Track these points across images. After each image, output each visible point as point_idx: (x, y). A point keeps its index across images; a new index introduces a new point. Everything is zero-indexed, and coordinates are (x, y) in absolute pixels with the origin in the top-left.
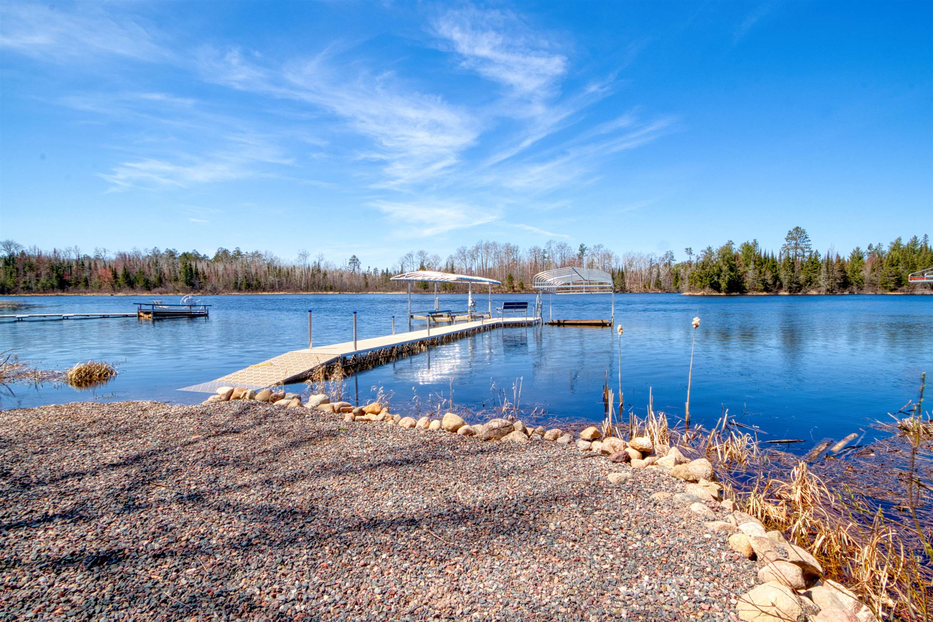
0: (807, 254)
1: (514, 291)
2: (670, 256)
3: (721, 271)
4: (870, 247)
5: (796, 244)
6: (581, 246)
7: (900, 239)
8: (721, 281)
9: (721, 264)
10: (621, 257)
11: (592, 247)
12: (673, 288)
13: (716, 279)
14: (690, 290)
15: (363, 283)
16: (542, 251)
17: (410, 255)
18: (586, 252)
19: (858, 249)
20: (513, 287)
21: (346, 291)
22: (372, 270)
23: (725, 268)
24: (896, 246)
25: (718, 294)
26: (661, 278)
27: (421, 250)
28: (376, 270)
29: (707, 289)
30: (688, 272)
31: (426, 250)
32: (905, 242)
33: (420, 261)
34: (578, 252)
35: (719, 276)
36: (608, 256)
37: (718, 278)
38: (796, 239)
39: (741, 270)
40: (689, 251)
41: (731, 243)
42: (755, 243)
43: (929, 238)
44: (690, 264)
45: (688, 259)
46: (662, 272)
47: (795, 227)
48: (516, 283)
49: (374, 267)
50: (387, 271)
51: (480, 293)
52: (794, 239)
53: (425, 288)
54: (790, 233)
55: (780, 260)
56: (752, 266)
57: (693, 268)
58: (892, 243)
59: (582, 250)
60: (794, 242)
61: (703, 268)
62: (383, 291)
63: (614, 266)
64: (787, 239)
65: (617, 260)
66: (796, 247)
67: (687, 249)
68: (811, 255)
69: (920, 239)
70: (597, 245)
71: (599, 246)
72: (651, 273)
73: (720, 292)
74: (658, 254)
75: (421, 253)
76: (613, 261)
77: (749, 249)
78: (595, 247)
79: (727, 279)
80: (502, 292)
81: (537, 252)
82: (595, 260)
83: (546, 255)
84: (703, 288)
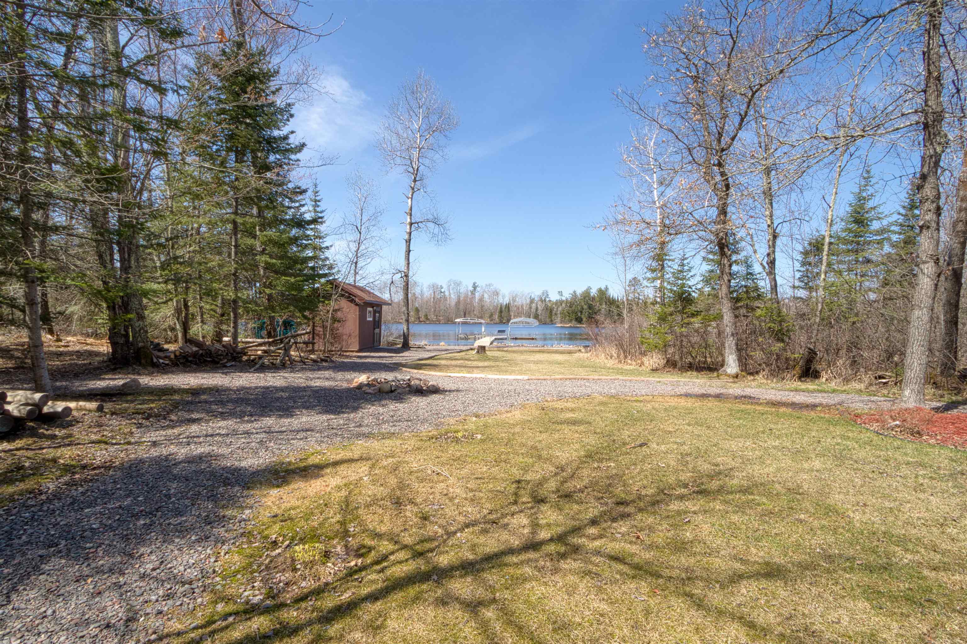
0: (641, 297)
1: (420, 322)
2: (546, 293)
3: (583, 309)
6: (474, 284)
8: (583, 316)
9: (583, 304)
10: (507, 294)
11: (484, 286)
12: (548, 320)
13: (579, 314)
14: (561, 323)
16: (439, 287)
18: (478, 289)
20: (419, 318)
23: (585, 307)
25: (581, 326)
26: (539, 312)
29: (573, 322)
30: (560, 309)
34: (471, 288)
35: (581, 312)
36: (497, 293)
37: (581, 314)
39: (597, 308)
40: (560, 293)
41: (589, 288)
42: (607, 289)
44: (561, 302)
45: (560, 299)
46: (539, 307)
48: (422, 314)
52: (633, 285)
54: (630, 281)
56: (604, 305)
57: (564, 305)
59: (475, 287)
60: (633, 288)
61: (570, 307)
63: (501, 301)
64: (628, 286)
65: (504, 297)
66: (634, 292)
67: (559, 291)
70: (488, 284)
71: (490, 285)
72: (531, 308)
74: (536, 293)
76: (500, 297)
77: (602, 293)
78: (486, 285)
79: (586, 315)
81: (436, 288)
82: (486, 296)
83: (443, 290)
84: (571, 321)
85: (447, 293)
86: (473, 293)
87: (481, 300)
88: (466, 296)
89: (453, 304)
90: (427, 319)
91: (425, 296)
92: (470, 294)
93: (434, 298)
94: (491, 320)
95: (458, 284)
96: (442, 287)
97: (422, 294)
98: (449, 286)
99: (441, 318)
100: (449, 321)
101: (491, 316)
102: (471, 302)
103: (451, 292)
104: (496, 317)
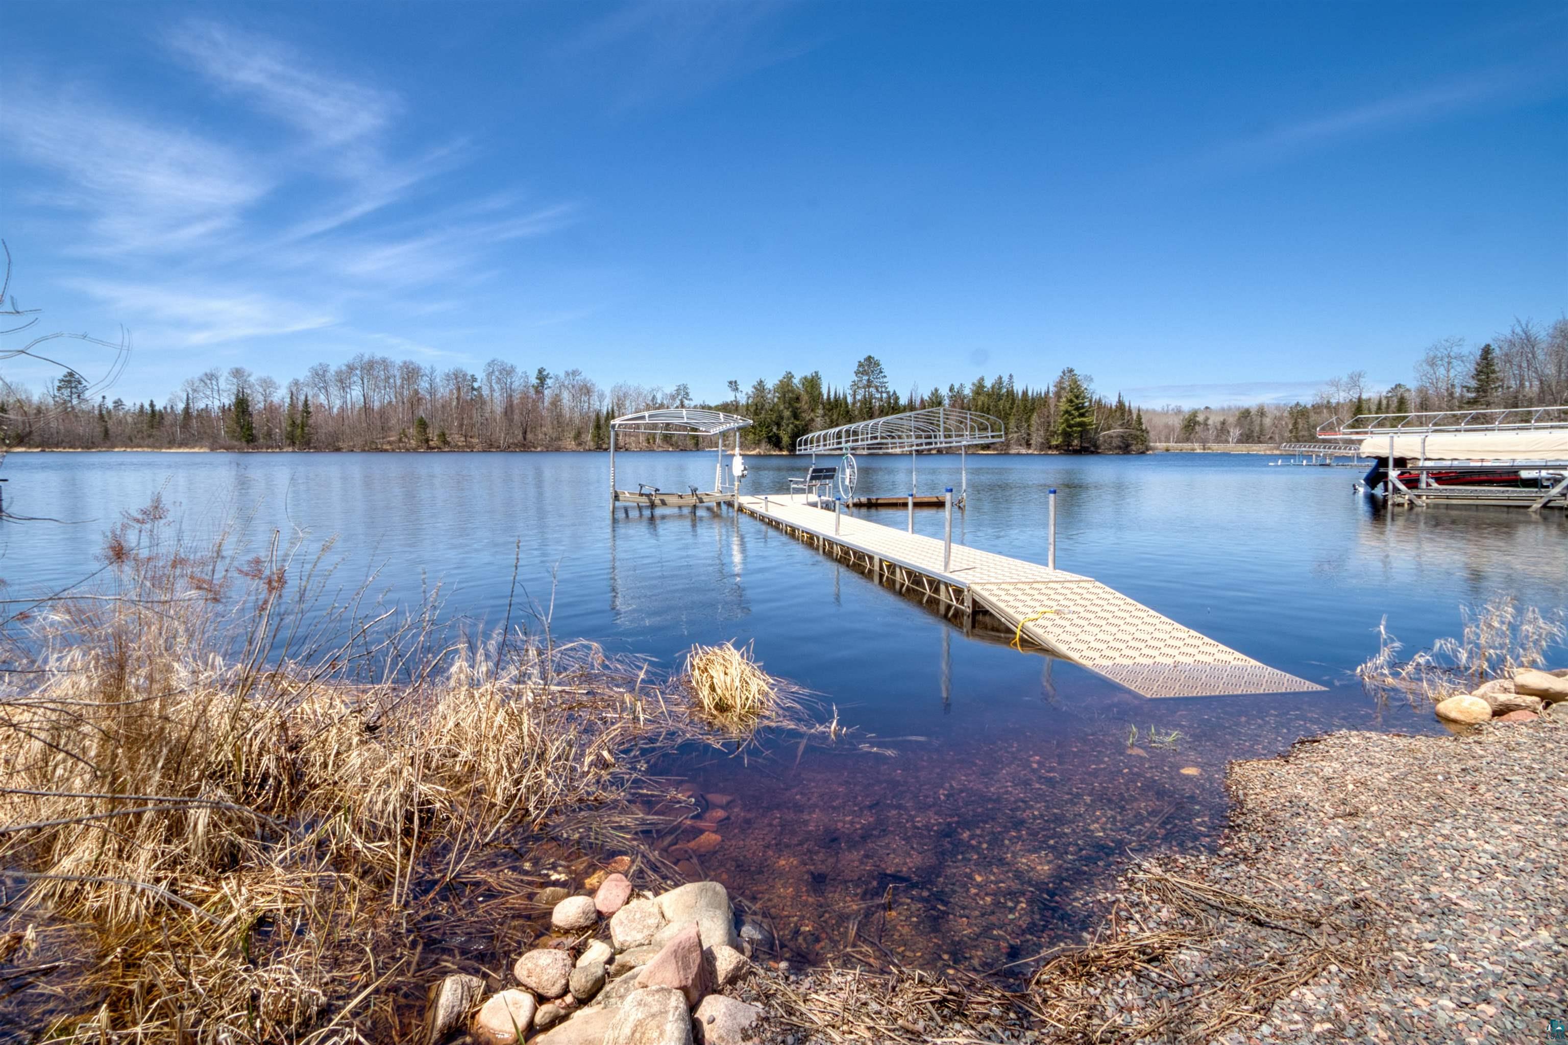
0: (884, 395)
1: (430, 448)
3: (782, 418)
4: (951, 389)
5: (868, 380)
6: (540, 373)
7: (982, 379)
8: (781, 432)
9: (782, 407)
10: (608, 393)
11: (562, 375)
13: (775, 429)
15: (98, 430)
16: (469, 378)
17: (211, 377)
18: (549, 382)
19: (936, 390)
20: (427, 441)
21: (57, 447)
22: (110, 404)
23: (787, 413)
24: (979, 389)
25: (777, 453)
27: (238, 366)
28: (118, 403)
29: (763, 445)
31: (247, 368)
32: (988, 384)
33: (234, 389)
34: (534, 381)
35: (778, 425)
36: (586, 390)
37: (779, 429)
38: (867, 374)
39: (807, 416)
40: (734, 386)
41: (790, 376)
42: (817, 378)
43: (1015, 379)
44: (736, 405)
45: (733, 399)
47: (866, 356)
48: (433, 434)
49: (115, 398)
50: (152, 405)
51: (363, 451)
52: (864, 373)
53: (248, 442)
54: (860, 365)
55: (854, 403)
56: (820, 412)
58: (974, 384)
59: (542, 377)
60: (866, 378)
61: (756, 413)
62: (148, 446)
63: (597, 405)
64: (856, 373)
65: (601, 397)
66: (869, 384)
67: (731, 383)
68: (889, 398)
69: (1005, 379)
70: (570, 371)
71: (575, 373)
73: (781, 450)
74: (664, 388)
75: (237, 373)
76: (595, 398)
77: (812, 383)
78: (567, 374)
79: (789, 429)
80: (408, 450)
81: (460, 379)
82: (566, 396)
83: (476, 385)
84: (758, 443)
85: (485, 392)
86: (540, 387)
87: (556, 402)
88: (525, 397)
89: (499, 409)
90: (446, 442)
91: (439, 395)
92: (532, 391)
93: (458, 398)
94: (580, 444)
95: (509, 372)
96: (474, 379)
97: (432, 391)
98: (490, 375)
99: (475, 440)
100: (491, 446)
101: (578, 436)
102: (535, 408)
103: (496, 387)
104: (588, 437)
